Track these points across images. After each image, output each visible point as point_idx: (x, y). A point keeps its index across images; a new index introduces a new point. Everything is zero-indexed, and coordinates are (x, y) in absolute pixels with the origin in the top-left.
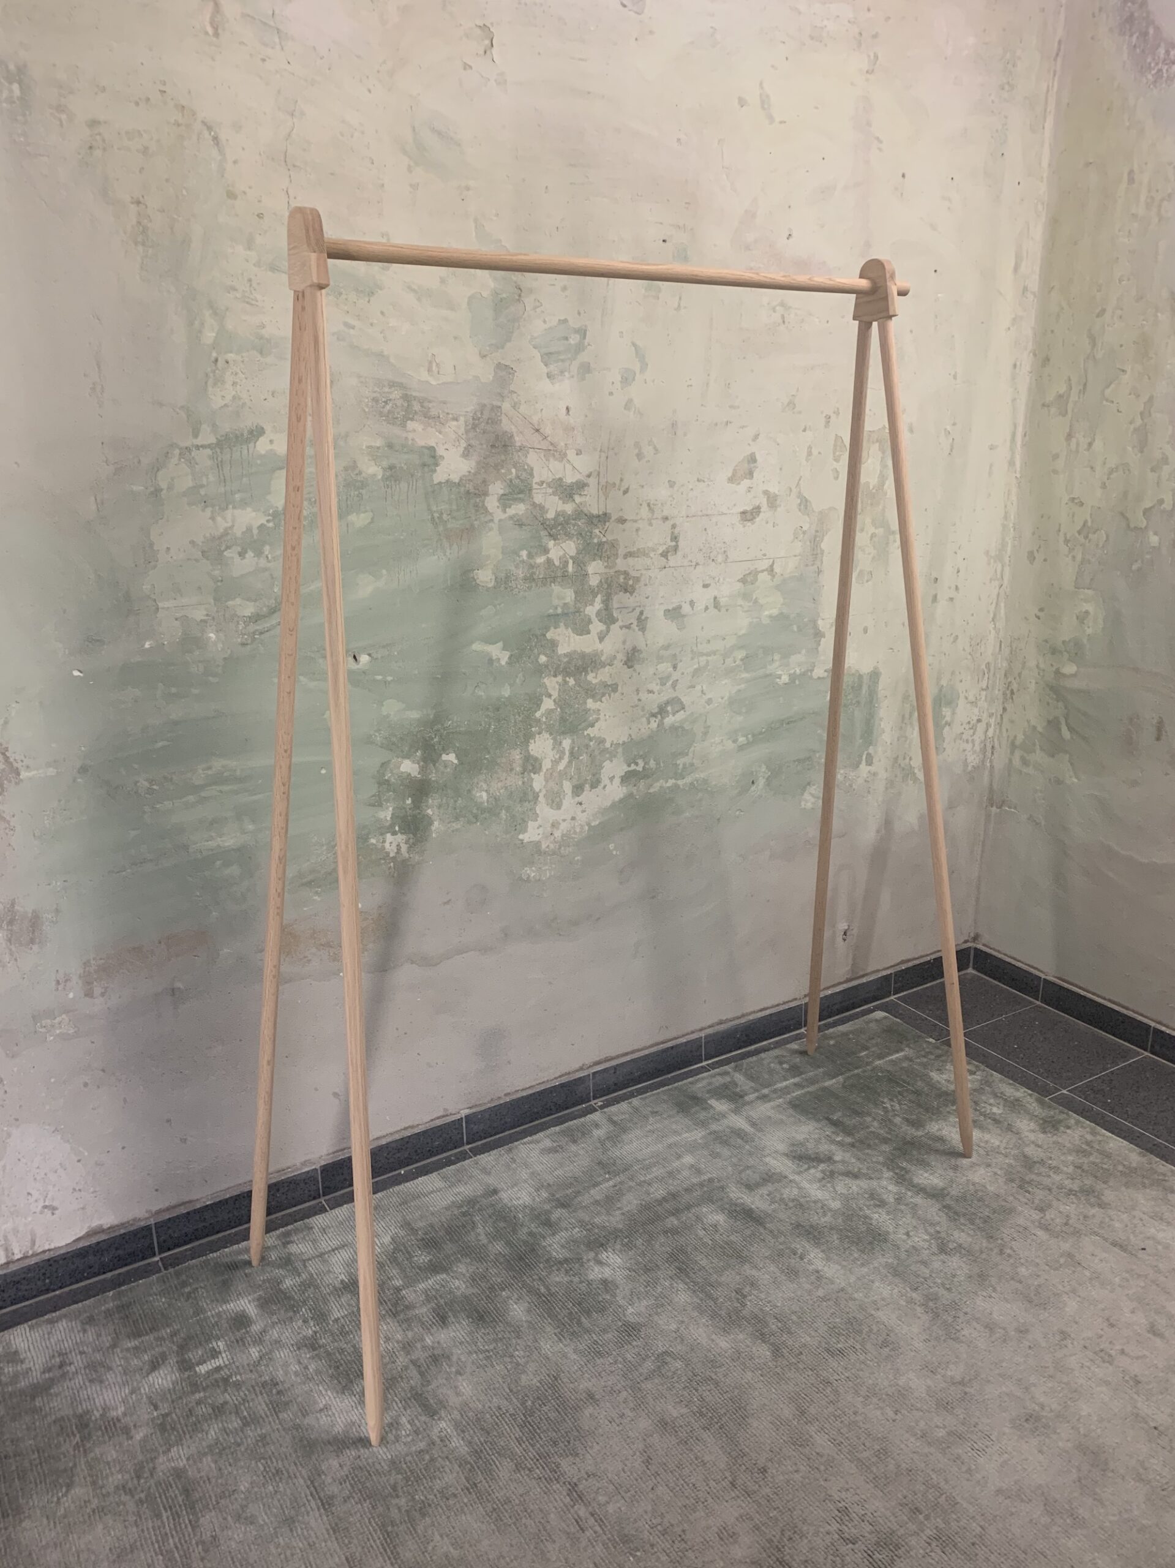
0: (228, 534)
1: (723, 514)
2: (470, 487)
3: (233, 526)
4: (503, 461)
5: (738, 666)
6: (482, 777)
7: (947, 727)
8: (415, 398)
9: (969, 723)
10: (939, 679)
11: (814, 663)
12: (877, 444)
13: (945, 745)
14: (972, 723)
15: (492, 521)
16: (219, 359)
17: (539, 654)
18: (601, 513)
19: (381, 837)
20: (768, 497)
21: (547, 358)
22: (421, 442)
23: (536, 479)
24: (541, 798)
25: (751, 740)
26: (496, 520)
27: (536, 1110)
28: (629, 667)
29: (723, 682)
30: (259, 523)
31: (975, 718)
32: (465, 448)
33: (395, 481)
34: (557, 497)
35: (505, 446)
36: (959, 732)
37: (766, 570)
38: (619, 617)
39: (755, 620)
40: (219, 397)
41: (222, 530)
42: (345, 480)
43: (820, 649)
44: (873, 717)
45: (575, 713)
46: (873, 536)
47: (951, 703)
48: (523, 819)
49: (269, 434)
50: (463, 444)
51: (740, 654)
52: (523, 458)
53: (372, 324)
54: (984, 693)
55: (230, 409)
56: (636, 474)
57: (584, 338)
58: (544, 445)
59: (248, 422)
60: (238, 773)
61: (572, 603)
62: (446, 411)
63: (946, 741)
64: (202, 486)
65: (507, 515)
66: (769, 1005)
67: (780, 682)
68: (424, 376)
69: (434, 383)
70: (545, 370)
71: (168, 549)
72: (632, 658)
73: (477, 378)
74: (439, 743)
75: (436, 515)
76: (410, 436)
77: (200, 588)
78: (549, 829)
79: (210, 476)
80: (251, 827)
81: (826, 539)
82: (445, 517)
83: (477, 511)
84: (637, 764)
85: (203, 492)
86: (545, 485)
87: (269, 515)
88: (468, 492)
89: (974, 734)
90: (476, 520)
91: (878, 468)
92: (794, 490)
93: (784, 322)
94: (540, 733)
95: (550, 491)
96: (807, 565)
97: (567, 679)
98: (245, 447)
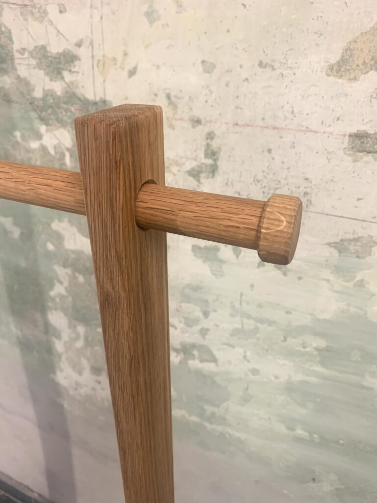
5: (308, 353)
18: (98, 99)
23: (16, 46)
25: (317, 440)
34: (42, 72)
56: (147, 47)
86: (26, 55)
94: (56, 309)
95: (34, 62)
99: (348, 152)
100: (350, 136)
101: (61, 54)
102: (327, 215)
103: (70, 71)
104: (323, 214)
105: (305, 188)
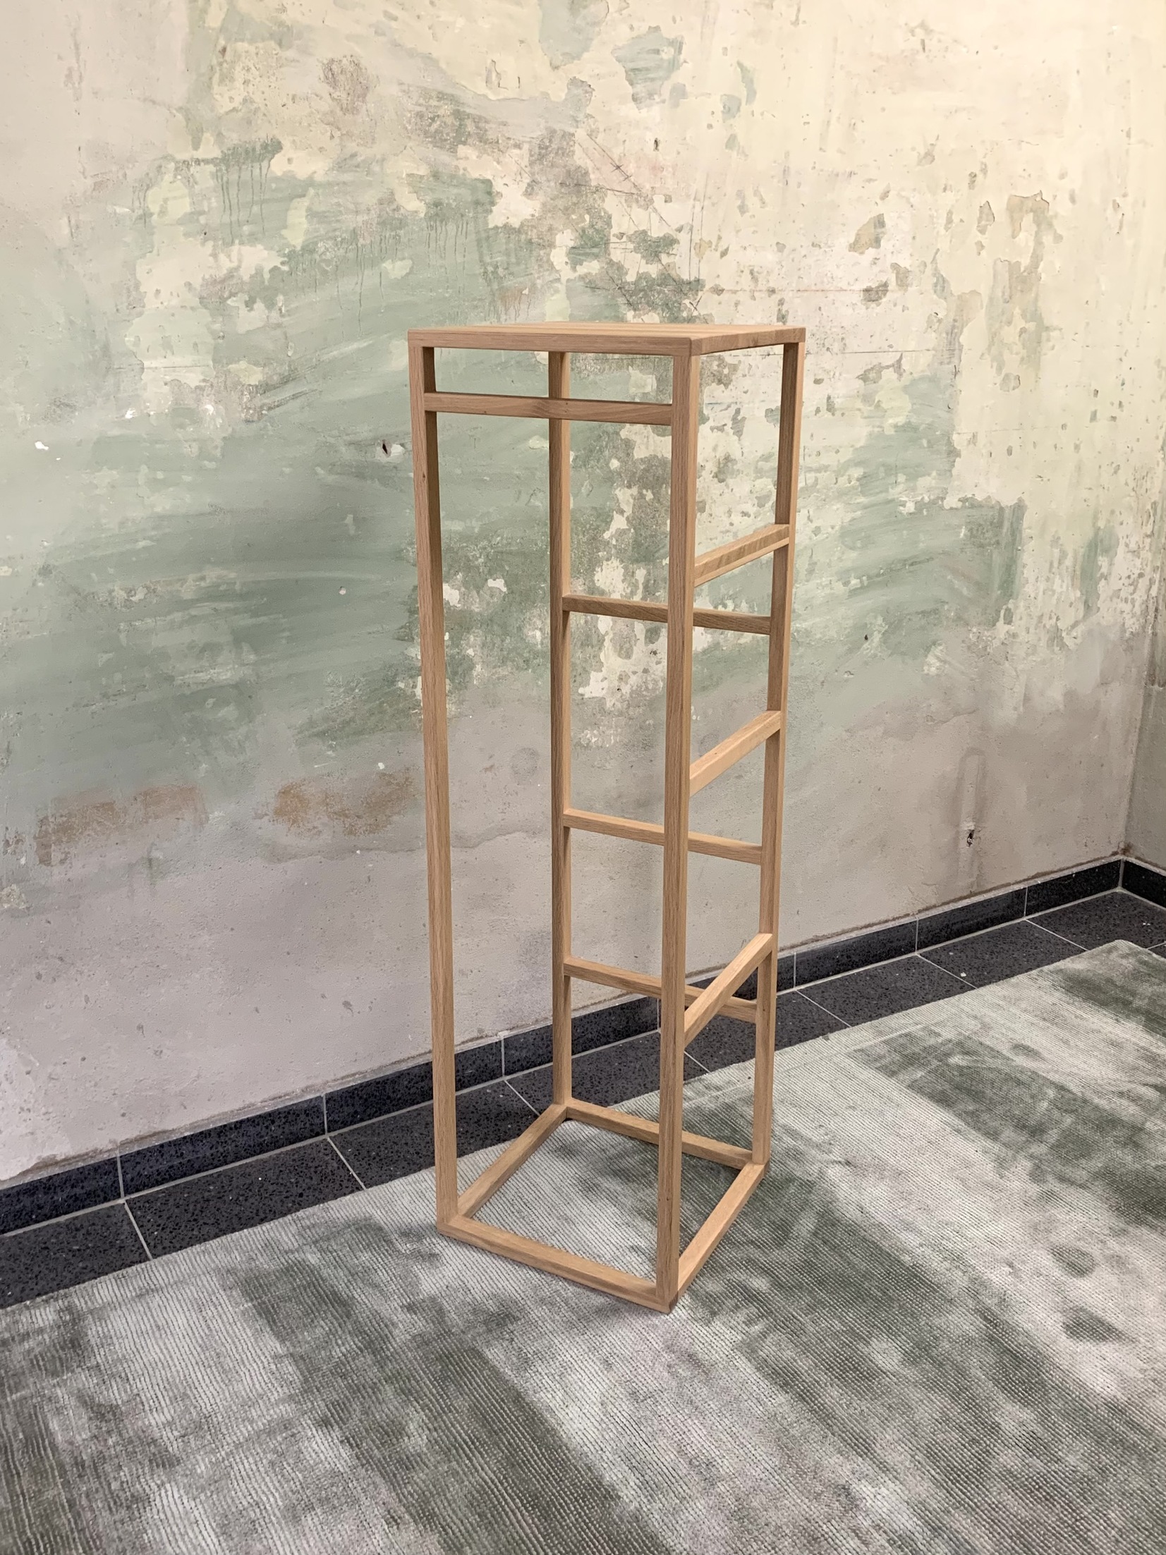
0: (233, 276)
1: (842, 290)
2: (533, 235)
3: (239, 267)
4: (575, 204)
5: (853, 487)
6: (536, 612)
7: (1103, 582)
8: (468, 115)
9: (1129, 577)
10: (1096, 518)
11: (946, 489)
12: (1032, 214)
13: (1099, 604)
14: (1132, 577)
15: (558, 280)
16: (228, 49)
17: (610, 458)
18: (692, 279)
19: (411, 681)
20: (898, 273)
21: (633, 74)
22: (475, 174)
23: (615, 230)
24: (607, 643)
25: (866, 583)
26: (564, 280)
27: (590, 1036)
28: (723, 481)
29: (835, 507)
30: (272, 266)
31: (1137, 572)
32: (529, 185)
33: (441, 221)
34: (639, 255)
35: (578, 185)
36: (1117, 588)
37: (893, 365)
38: (711, 416)
39: (876, 430)
40: (226, 98)
41: (225, 272)
42: (379, 216)
43: (954, 471)
44: (1015, 562)
45: (652, 536)
46: (1023, 331)
47: (1109, 550)
48: (584, 669)
49: (288, 150)
50: (527, 180)
51: (857, 472)
52: (599, 202)
53: (419, 17)
54: (1148, 541)
55: (240, 114)
56: (738, 231)
57: (680, 52)
58: (627, 187)
59: (262, 133)
60: (237, 587)
61: (653, 394)
62: (507, 135)
63: (1102, 598)
64: (202, 213)
65: (577, 274)
66: (875, 920)
67: (904, 510)
68: (482, 89)
69: (492, 97)
70: (630, 90)
71: (158, 291)
72: (724, 470)
73: (545, 95)
74: (485, 564)
75: (490, 269)
76: (462, 164)
77: (196, 345)
78: (616, 683)
79: (213, 200)
80: (252, 657)
81: (965, 330)
82: (500, 271)
83: (540, 266)
84: (725, 606)
85: (202, 220)
86: (624, 239)
87: (284, 255)
88: (530, 242)
89: (1134, 591)
90: (539, 278)
91: (1031, 244)
92: (929, 266)
93: (924, 49)
94: (608, 560)
95: (631, 246)
96: (941, 363)
97: (644, 492)
98: (257, 165)
99: (863, 302)
100: (864, 291)
101: (662, 238)
102: (856, 353)
103: (669, 253)
104: (853, 353)
105: (842, 334)
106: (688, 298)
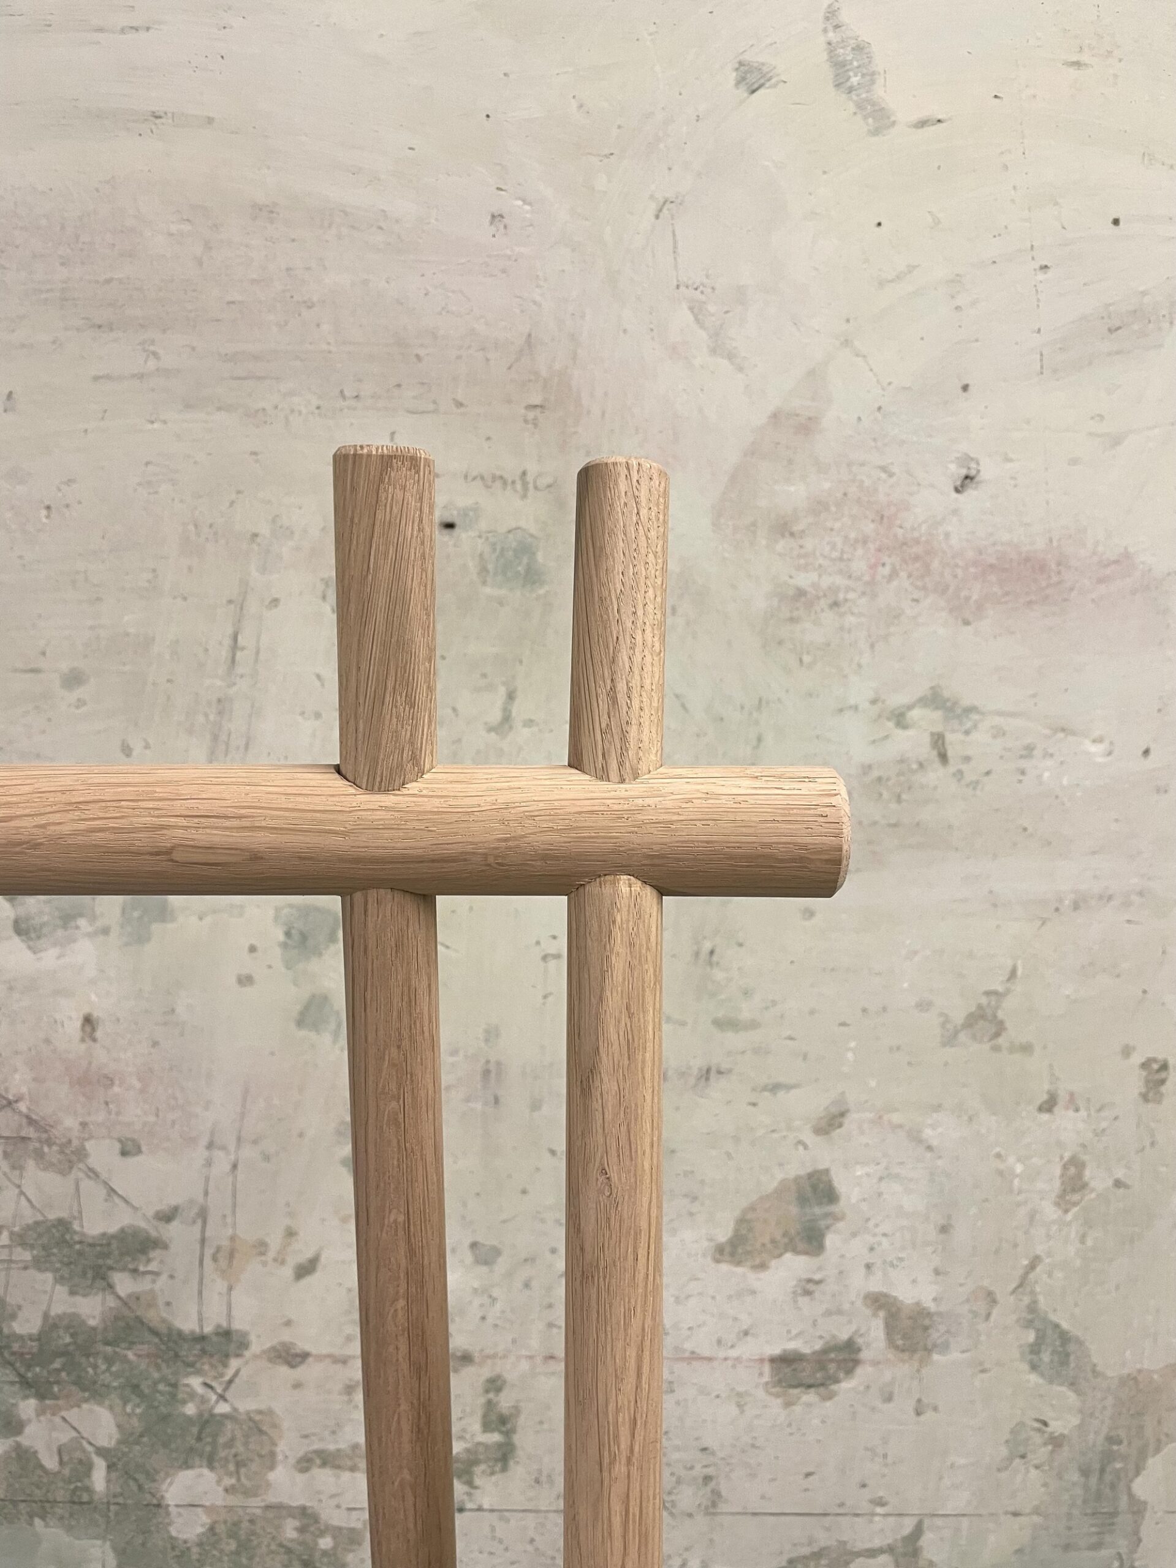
99: (774, 1390)
100: (773, 1360)
101: (113, 1237)
102: (755, 1514)
103: (135, 1271)
104: (745, 1514)
105: (706, 1466)
106: (199, 1372)
